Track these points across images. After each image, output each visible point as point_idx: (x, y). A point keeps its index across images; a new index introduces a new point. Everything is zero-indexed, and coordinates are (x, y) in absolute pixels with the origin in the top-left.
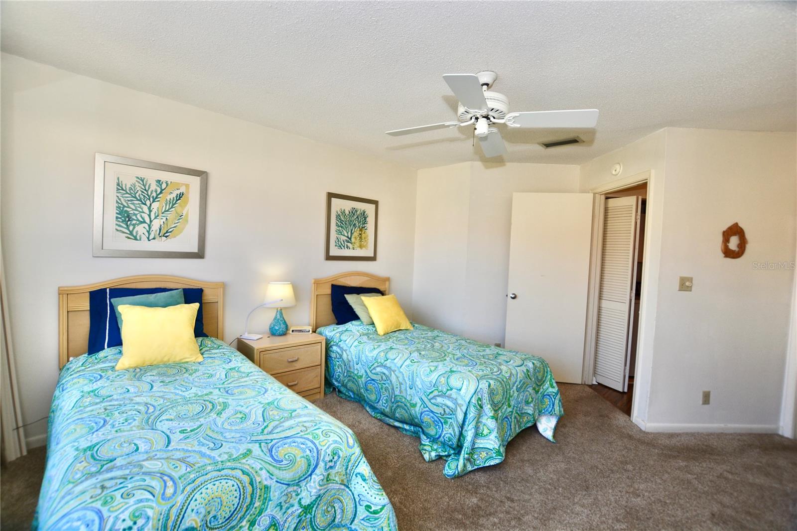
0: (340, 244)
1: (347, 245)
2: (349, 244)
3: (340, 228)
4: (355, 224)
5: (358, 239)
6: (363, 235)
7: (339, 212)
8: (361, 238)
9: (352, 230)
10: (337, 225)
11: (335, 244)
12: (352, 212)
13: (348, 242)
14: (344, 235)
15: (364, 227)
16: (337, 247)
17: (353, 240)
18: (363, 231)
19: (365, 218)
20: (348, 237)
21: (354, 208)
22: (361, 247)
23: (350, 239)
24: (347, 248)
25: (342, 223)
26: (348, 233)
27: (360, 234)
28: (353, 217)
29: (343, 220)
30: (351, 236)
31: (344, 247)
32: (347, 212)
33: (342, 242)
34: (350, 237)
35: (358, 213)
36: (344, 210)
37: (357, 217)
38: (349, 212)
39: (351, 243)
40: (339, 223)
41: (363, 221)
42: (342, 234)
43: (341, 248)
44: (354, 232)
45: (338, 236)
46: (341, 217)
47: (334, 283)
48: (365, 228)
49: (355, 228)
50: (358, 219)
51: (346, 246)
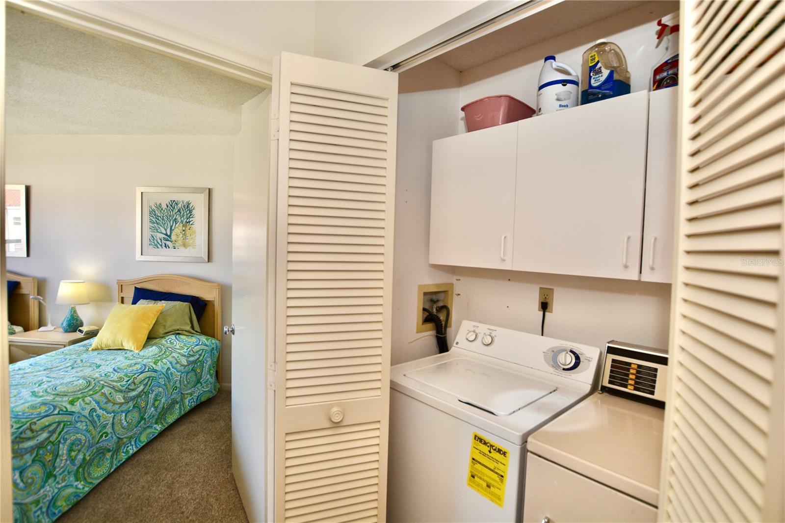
0: (156, 242)
1: (165, 244)
2: (168, 243)
3: (156, 225)
4: (175, 219)
5: (181, 236)
6: (188, 232)
7: (153, 207)
8: (185, 235)
9: (171, 227)
10: (151, 222)
11: (149, 243)
12: (171, 206)
13: (167, 240)
14: (162, 233)
15: (189, 222)
16: (151, 246)
17: (173, 237)
18: (188, 227)
19: (191, 211)
20: (166, 234)
21: (174, 201)
22: (185, 245)
23: (170, 236)
24: (166, 246)
25: (158, 219)
26: (166, 230)
27: (184, 231)
28: (173, 211)
29: (159, 215)
30: (171, 233)
31: (161, 246)
32: (164, 206)
33: (159, 241)
34: (169, 234)
35: (180, 206)
36: (160, 204)
37: (179, 211)
38: (168, 206)
39: (171, 242)
40: (154, 220)
41: (187, 214)
42: (158, 232)
43: (158, 248)
44: (175, 228)
45: (152, 233)
46: (156, 212)
47: (139, 286)
48: (191, 223)
49: (176, 224)
50: (181, 213)
51: (163, 245)
